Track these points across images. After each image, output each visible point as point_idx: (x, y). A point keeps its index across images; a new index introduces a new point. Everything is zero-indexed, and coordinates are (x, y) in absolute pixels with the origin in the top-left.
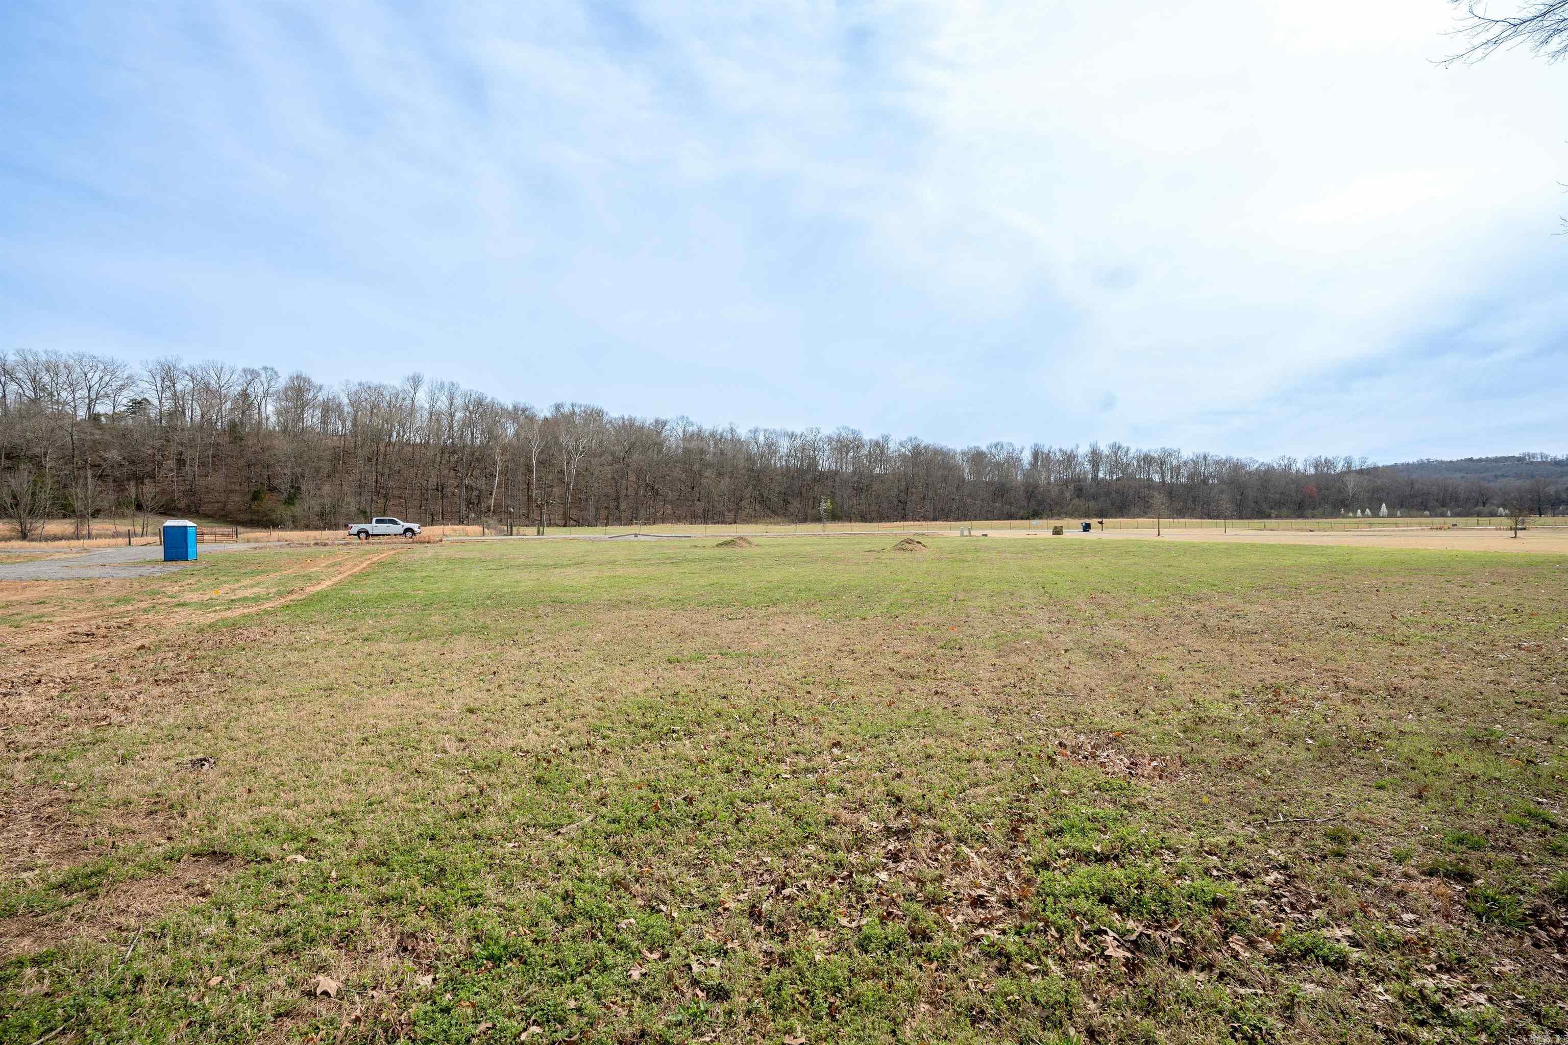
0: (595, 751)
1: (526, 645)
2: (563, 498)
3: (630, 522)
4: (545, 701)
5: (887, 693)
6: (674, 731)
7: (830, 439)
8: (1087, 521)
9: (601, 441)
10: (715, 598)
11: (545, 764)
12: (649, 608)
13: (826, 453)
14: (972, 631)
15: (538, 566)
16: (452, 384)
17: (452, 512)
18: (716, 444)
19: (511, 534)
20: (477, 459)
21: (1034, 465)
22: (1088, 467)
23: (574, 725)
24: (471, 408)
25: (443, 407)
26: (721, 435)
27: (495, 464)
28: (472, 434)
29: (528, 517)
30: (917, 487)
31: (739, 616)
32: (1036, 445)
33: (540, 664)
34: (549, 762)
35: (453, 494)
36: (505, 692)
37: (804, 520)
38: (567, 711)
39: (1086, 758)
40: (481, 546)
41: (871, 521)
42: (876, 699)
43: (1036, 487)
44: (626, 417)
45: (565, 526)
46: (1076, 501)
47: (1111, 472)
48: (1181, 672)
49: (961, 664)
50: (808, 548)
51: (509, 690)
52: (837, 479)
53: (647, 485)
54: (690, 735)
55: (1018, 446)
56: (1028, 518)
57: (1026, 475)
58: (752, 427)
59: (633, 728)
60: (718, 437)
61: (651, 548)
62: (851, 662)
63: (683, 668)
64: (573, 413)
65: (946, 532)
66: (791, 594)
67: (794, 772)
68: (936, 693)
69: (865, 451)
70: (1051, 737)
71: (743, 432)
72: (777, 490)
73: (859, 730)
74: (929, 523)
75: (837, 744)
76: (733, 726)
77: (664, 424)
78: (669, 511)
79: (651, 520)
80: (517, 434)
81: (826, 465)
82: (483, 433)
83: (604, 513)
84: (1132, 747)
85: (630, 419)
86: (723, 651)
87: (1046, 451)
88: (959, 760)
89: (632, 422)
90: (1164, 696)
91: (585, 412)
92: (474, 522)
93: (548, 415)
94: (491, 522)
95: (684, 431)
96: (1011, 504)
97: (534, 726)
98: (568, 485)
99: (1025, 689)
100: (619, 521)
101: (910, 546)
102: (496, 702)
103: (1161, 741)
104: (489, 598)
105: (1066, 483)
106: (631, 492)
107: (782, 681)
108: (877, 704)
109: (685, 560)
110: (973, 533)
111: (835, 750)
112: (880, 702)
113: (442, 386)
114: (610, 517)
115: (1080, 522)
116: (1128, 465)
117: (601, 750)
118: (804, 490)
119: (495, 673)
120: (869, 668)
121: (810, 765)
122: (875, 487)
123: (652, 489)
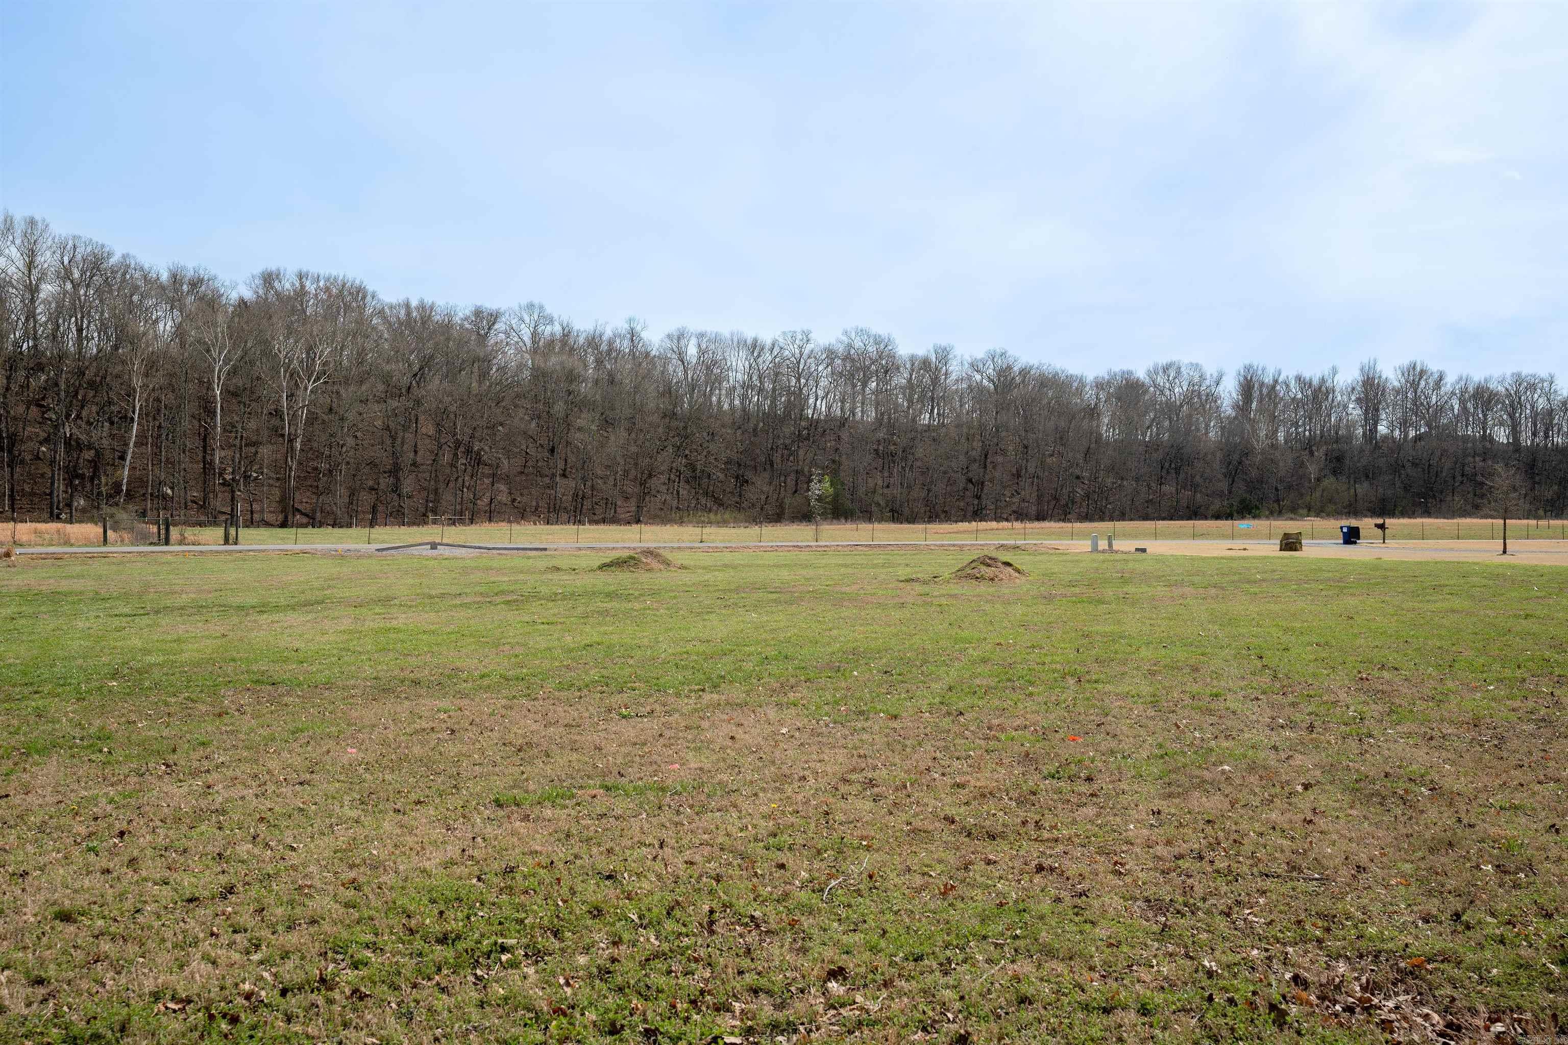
0: (336, 995)
1: (195, 774)
2: (280, 469)
3: (420, 519)
4: (231, 890)
5: (939, 868)
6: (504, 949)
7: (831, 354)
8: (1354, 523)
9: (362, 353)
10: (594, 674)
11: (224, 1026)
13: (824, 382)
14: (1113, 744)
15: (224, 608)
16: (32, 223)
17: (32, 494)
18: (599, 362)
19: (167, 543)
20: (92, 384)
21: (1243, 407)
22: (1355, 412)
23: (292, 939)
24: (76, 275)
25: (12, 270)
26: (610, 343)
27: (131, 393)
28: (80, 330)
29: (203, 505)
30: (1004, 452)
31: (643, 710)
32: (1248, 368)
33: (224, 812)
34: (234, 1020)
35: (37, 458)
36: (144, 873)
37: (777, 517)
38: (279, 911)
39: (1350, 1009)
40: (98, 567)
41: (912, 519)
42: (918, 881)
43: (1247, 453)
44: (414, 303)
45: (284, 525)
46: (1329, 482)
47: (1404, 424)
48: (1551, 837)
49: (1090, 811)
50: (785, 574)
51: (152, 868)
52: (845, 435)
53: (458, 443)
54: (536, 955)
55: (1210, 371)
56: (1229, 516)
57: (1229, 427)
58: (672, 327)
59: (418, 944)
60: (604, 347)
61: (466, 571)
62: (869, 805)
63: (526, 818)
64: (302, 293)
65: (1064, 544)
66: (748, 666)
67: (750, 1031)
68: (1040, 868)
69: (900, 380)
70: (1276, 965)
71: (654, 339)
72: (723, 457)
73: (883, 944)
74: (1028, 525)
75: (838, 973)
76: (626, 936)
77: (494, 318)
78: (504, 498)
79: (466, 514)
80: (179, 332)
81: (822, 406)
82: (103, 328)
83: (366, 498)
84: (1448, 990)
85: (422, 307)
86: (610, 781)
87: (1268, 380)
88: (1086, 1007)
89: (426, 315)
90: (1516, 886)
91: (327, 290)
92: (85, 516)
93: (248, 295)
94: (122, 516)
95: (534, 334)
96: (1195, 487)
97: (206, 946)
98: (291, 441)
99: (1221, 865)
100: (398, 517)
101: (988, 572)
102: (121, 897)
103: (1511, 979)
104: (114, 675)
105: (1309, 446)
106: (424, 457)
107: (727, 841)
108: (919, 890)
109: (535, 596)
110: (1117, 544)
111: (833, 985)
112: (923, 888)
114: (381, 508)
115: (1337, 525)
116: (1440, 409)
117: (348, 992)
118: (777, 457)
119: (122, 834)
120: (904, 817)
121: (781, 1016)
122: (920, 452)
123: (468, 451)
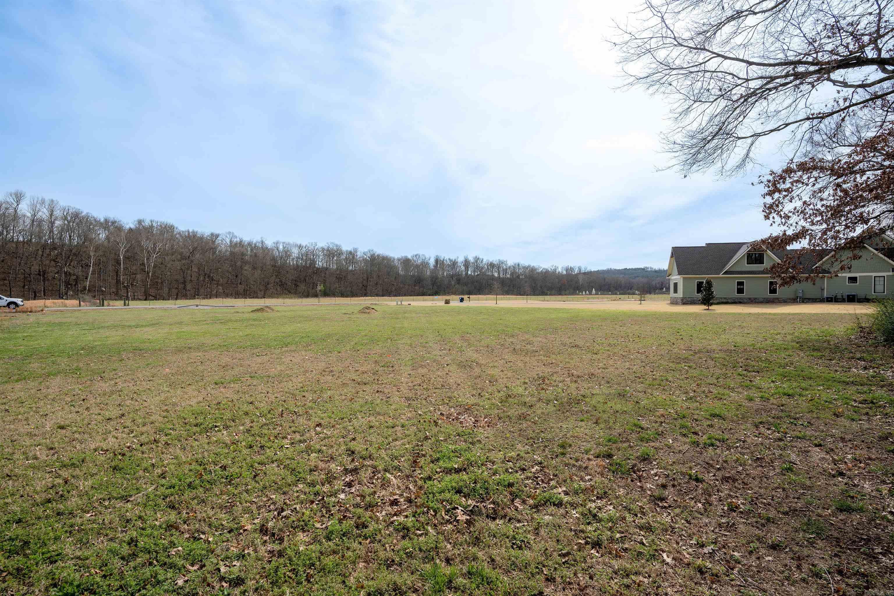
0: (160, 445)
1: (111, 379)
2: (144, 281)
3: (193, 297)
4: (123, 415)
5: (350, 394)
6: (216, 426)
7: (323, 249)
8: (462, 297)
9: (173, 246)
10: (249, 343)
11: (120, 457)
12: (205, 351)
13: (321, 257)
14: (399, 357)
15: (123, 327)
16: (52, 201)
17: (52, 290)
18: (252, 250)
19: (103, 305)
20: (75, 254)
21: (436, 266)
22: (463, 268)
23: (144, 429)
24: (69, 218)
25: (44, 216)
26: (255, 245)
27: (89, 257)
28: (70, 237)
29: (117, 294)
30: (373, 278)
31: (264, 354)
32: (437, 256)
33: (121, 391)
34: (124, 455)
35: (54, 278)
36: (91, 412)
37: (307, 296)
38: (140, 421)
39: (453, 420)
40: (77, 314)
41: (347, 296)
42: (344, 397)
43: (437, 278)
44: (191, 231)
45: (146, 300)
46: (457, 286)
47: (474, 271)
48: (502, 373)
49: (392, 375)
50: (309, 313)
51: (95, 410)
52: (327, 272)
53: (205, 274)
54: (226, 427)
55: (427, 256)
56: (433, 295)
57: (432, 272)
58: (275, 240)
59: (188, 427)
60: (253, 246)
61: (207, 313)
62: (331, 377)
63: (225, 387)
64: (152, 227)
65: (389, 303)
66: (297, 340)
67: (293, 443)
68: (378, 391)
69: (343, 257)
70: (437, 411)
71: (269, 243)
72: (291, 278)
73: (333, 416)
74: (380, 298)
75: (319, 425)
76: (255, 420)
77: (217, 236)
78: (221, 291)
79: (209, 296)
80: (108, 238)
81: (321, 264)
82: (79, 236)
83: (174, 291)
84: (476, 412)
85: (193, 232)
86: (252, 375)
87: (442, 259)
88: (388, 427)
89: (194, 234)
90: (493, 385)
91: (161, 226)
92: (72, 297)
93: (132, 226)
94: (86, 297)
95: (231, 241)
96: (423, 287)
97: (114, 433)
98: (148, 273)
99: (425, 387)
100: (185, 297)
101: (367, 311)
102: (83, 420)
103: (490, 408)
104: (82, 349)
105: (452, 276)
106: (194, 278)
107: (288, 391)
108: (343, 400)
109: (230, 320)
110: (403, 303)
111: (318, 428)
112: (345, 399)
113: (43, 202)
114: (179, 294)
115: (458, 297)
116: (482, 268)
117: (163, 443)
118: (307, 279)
119: (84, 400)
120: (341, 380)
121: (302, 438)
122: (349, 277)
123: (209, 277)
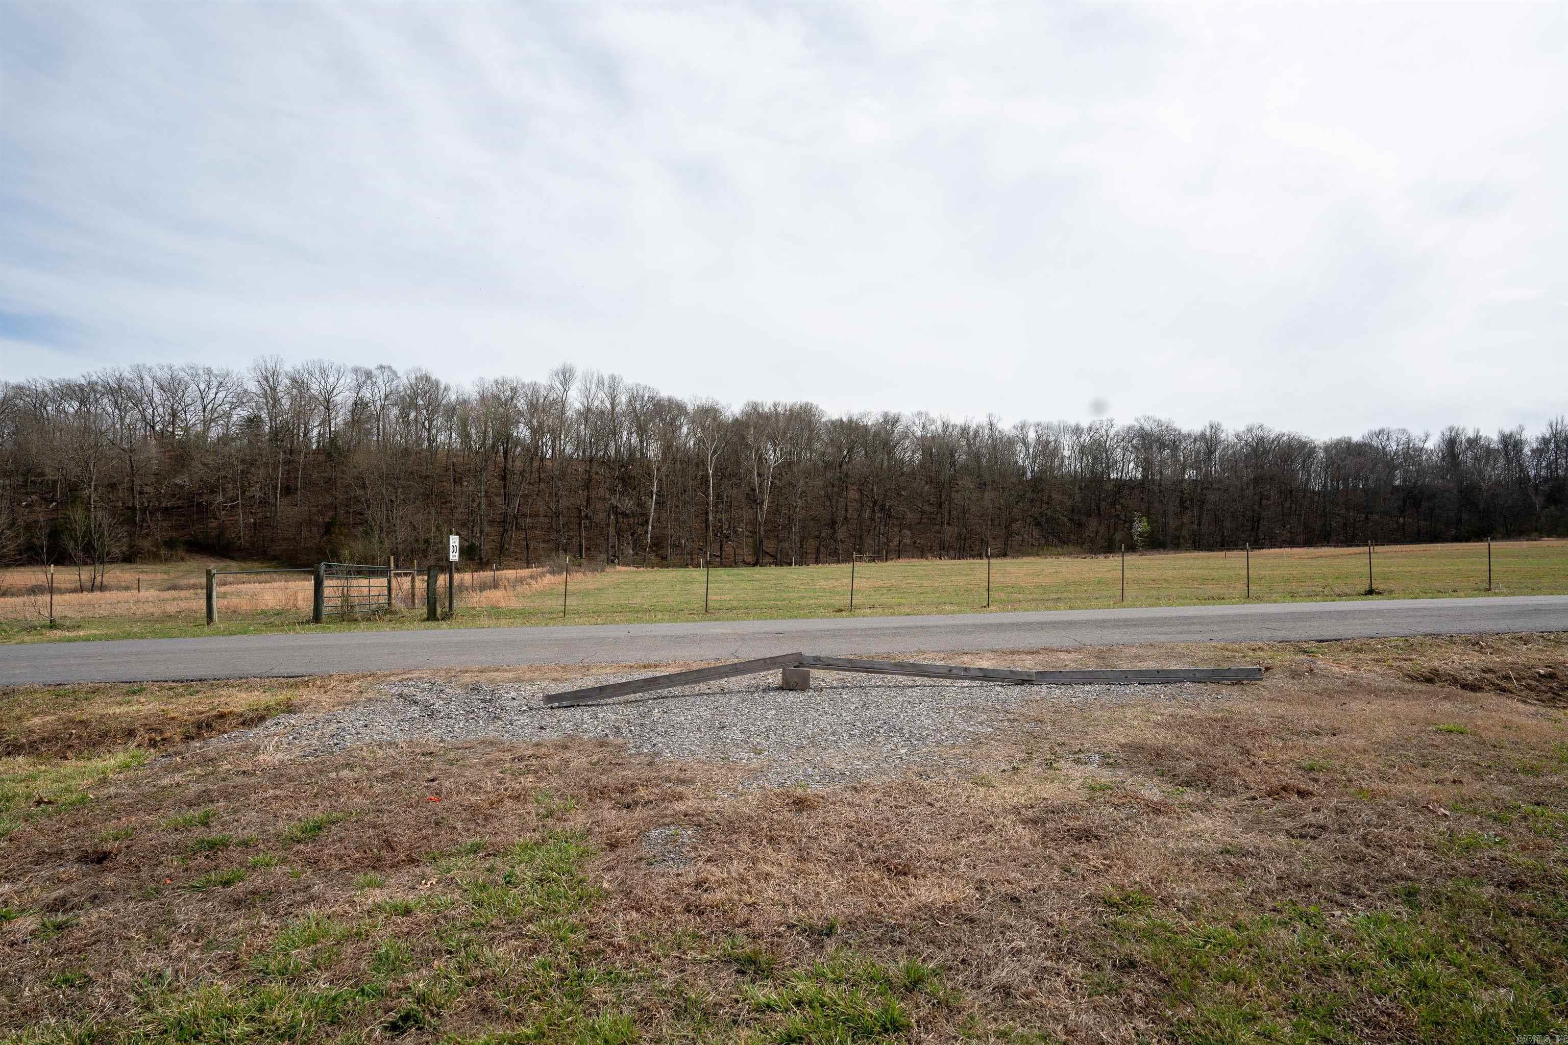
2: (755, 524)
3: (851, 557)
16: (613, 378)
18: (969, 444)
24: (639, 409)
25: (602, 407)
26: (976, 432)
37: (1109, 548)
41: (1209, 548)
45: (757, 564)
52: (1150, 490)
53: (875, 503)
58: (1017, 421)
60: (972, 435)
64: (775, 414)
69: (1186, 448)
71: (1005, 428)
77: (896, 421)
78: (908, 541)
79: (881, 554)
81: (1122, 471)
83: (812, 544)
93: (740, 415)
95: (923, 431)
98: (763, 505)
106: (852, 514)
113: (600, 382)
114: (822, 551)
123: (882, 508)
